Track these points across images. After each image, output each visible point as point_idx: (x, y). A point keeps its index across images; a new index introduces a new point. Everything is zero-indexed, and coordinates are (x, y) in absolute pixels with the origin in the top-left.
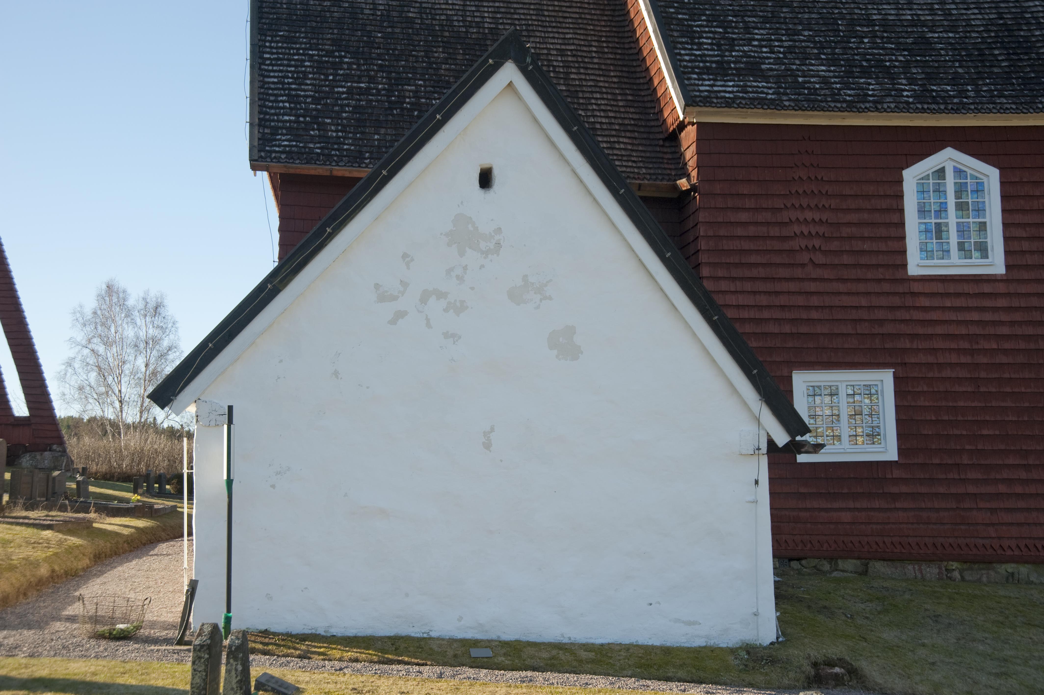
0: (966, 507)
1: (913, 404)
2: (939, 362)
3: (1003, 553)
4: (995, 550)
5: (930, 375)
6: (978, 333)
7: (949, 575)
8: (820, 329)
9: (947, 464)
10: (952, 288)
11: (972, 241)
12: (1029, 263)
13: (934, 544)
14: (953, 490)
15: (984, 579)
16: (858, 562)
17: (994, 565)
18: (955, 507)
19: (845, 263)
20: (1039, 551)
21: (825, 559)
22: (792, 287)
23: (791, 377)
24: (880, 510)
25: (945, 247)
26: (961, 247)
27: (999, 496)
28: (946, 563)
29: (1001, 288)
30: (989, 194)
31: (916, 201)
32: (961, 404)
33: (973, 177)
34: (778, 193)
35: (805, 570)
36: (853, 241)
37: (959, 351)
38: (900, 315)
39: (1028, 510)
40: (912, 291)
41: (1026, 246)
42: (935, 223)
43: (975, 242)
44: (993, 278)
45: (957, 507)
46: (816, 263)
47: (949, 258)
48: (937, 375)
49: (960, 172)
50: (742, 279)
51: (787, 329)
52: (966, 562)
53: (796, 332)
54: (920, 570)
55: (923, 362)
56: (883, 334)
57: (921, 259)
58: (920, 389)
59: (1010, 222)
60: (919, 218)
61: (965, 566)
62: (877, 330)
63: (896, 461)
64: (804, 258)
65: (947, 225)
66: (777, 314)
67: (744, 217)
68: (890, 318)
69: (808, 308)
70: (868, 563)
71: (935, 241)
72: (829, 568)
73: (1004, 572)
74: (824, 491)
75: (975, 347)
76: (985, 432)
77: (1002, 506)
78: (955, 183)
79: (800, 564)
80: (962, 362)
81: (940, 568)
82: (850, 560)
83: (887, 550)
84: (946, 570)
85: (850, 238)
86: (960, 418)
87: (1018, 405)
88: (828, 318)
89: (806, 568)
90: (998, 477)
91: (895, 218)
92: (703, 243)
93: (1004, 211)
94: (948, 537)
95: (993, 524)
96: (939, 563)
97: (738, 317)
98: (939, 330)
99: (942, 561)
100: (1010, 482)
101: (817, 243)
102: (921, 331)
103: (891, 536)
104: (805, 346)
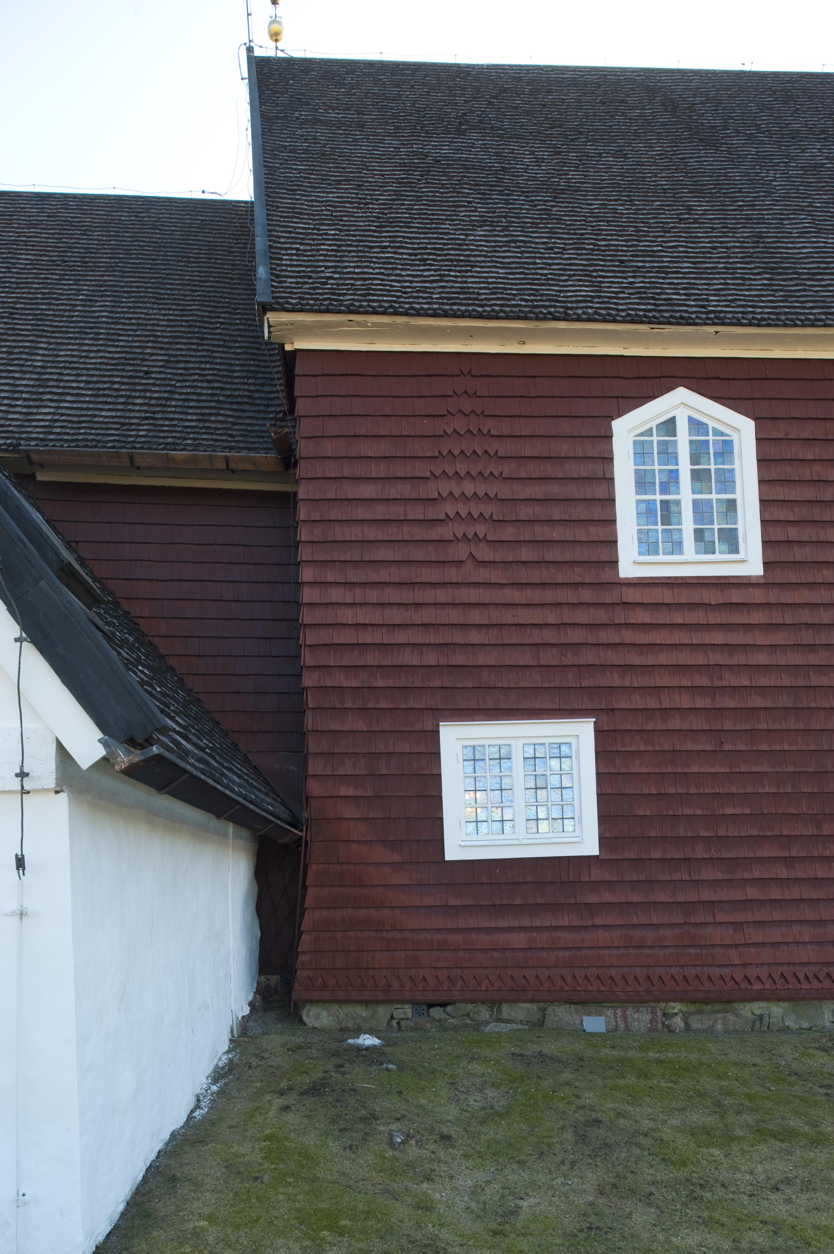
0: (698, 921)
1: (623, 770)
2: (663, 707)
3: (749, 987)
4: (737, 983)
5: (650, 726)
6: (722, 662)
7: (666, 1023)
8: (482, 659)
9: (672, 859)
10: (684, 597)
11: (716, 527)
12: (798, 559)
13: (648, 976)
14: (680, 898)
15: (719, 1027)
16: (534, 1007)
17: (735, 1005)
18: (682, 922)
19: (523, 560)
20: (799, 982)
21: (483, 1003)
22: (442, 595)
23: (439, 732)
24: (570, 928)
25: (676, 537)
26: (699, 535)
27: (747, 903)
28: (664, 1005)
29: (758, 596)
30: (741, 457)
31: (632, 468)
32: (695, 769)
33: (717, 432)
34: (421, 455)
35: (451, 1020)
36: (536, 527)
37: (693, 689)
38: (607, 636)
39: (788, 923)
40: (624, 601)
41: (793, 533)
42: (661, 501)
43: (720, 530)
44: (745, 582)
45: (685, 923)
46: (479, 560)
47: (681, 552)
48: (660, 726)
49: (698, 424)
50: (363, 585)
51: (432, 659)
52: (694, 1002)
53: (445, 664)
54: (624, 1016)
55: (640, 707)
56: (579, 666)
57: (640, 553)
58: (634, 748)
59: (771, 498)
60: (637, 493)
61: (692, 1008)
62: (570, 660)
63: (597, 857)
64: (461, 552)
65: (678, 503)
66: (418, 637)
67: (368, 491)
68: (590, 642)
69: (464, 627)
70: (546, 1009)
71: (660, 527)
72: (488, 1016)
73: (749, 1014)
74: (485, 903)
75: (717, 683)
76: (729, 810)
77: (750, 919)
78: (691, 442)
79: (444, 1011)
80: (698, 706)
81: (653, 1013)
82: (521, 1005)
83: (579, 988)
84: (665, 1015)
85: (532, 521)
86: (693, 790)
87: (777, 770)
88: (495, 642)
89: (453, 1017)
90: (747, 876)
91: (600, 492)
92: (304, 532)
93: (762, 482)
94: (670, 967)
95: (736, 946)
96: (653, 1004)
97: (356, 642)
98: (664, 658)
99: (659, 1003)
100: (762, 882)
101: (481, 529)
102: (636, 660)
103: (585, 967)
104: (459, 685)
